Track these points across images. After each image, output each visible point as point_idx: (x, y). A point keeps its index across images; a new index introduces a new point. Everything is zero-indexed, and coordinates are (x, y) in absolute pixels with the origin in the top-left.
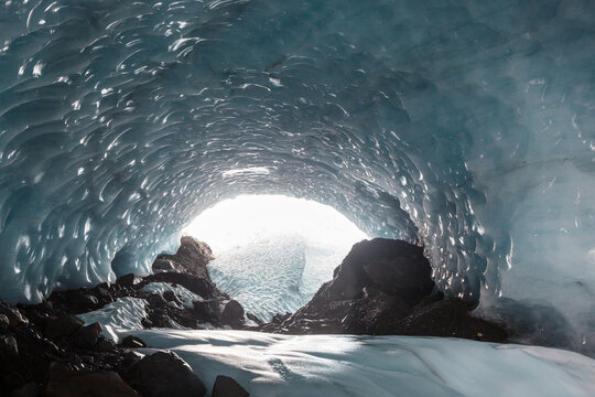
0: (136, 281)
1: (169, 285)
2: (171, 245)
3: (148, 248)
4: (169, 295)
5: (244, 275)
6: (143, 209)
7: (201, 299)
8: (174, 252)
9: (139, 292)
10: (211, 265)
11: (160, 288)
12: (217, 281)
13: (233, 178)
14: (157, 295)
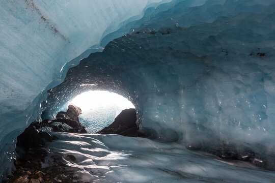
0: (49, 122)
1: (61, 123)
2: (64, 108)
3: (54, 110)
4: (60, 126)
5: (91, 120)
6: (52, 97)
7: (72, 128)
8: (66, 111)
9: (50, 125)
10: (80, 116)
11: (57, 124)
12: (81, 122)
13: (84, 86)
14: (56, 126)
